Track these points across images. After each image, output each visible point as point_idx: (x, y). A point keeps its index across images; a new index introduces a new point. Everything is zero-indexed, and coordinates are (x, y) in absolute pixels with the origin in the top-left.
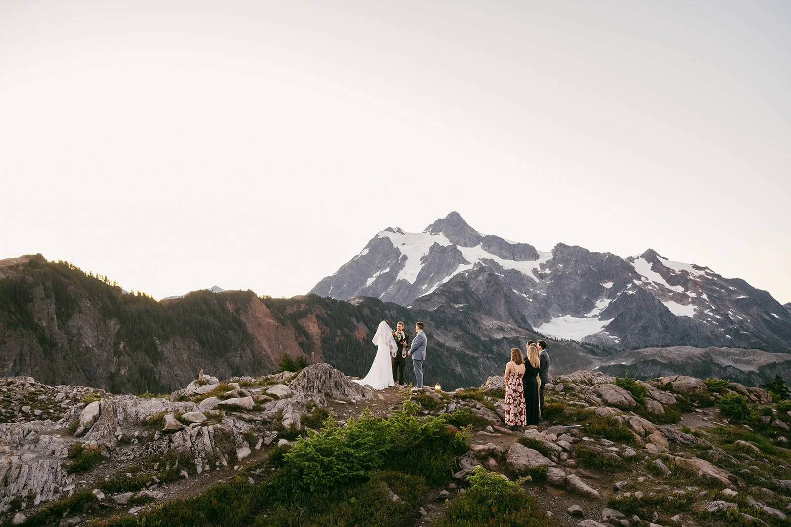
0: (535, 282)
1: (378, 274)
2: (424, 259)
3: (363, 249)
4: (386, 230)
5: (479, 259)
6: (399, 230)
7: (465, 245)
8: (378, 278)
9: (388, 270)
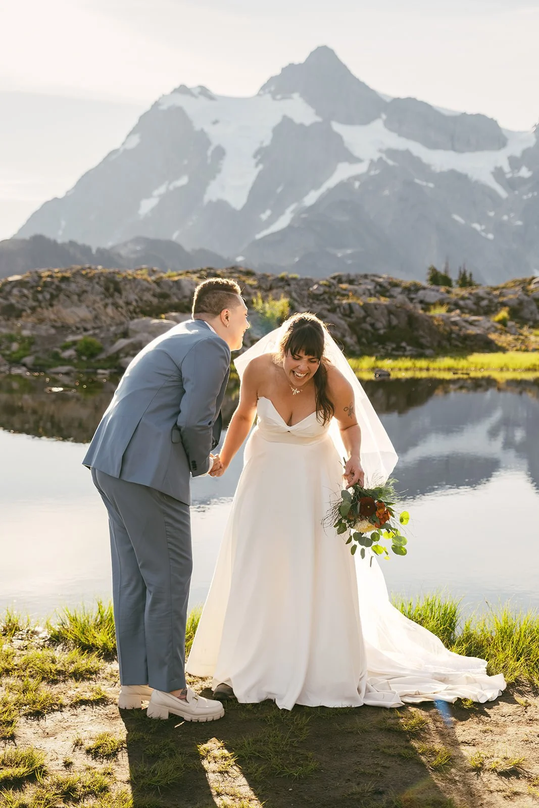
0: (499, 197)
1: (162, 190)
2: (262, 154)
3: (128, 136)
4: (175, 91)
5: (380, 151)
6: (204, 92)
7: (349, 121)
8: (163, 198)
9: (183, 181)
